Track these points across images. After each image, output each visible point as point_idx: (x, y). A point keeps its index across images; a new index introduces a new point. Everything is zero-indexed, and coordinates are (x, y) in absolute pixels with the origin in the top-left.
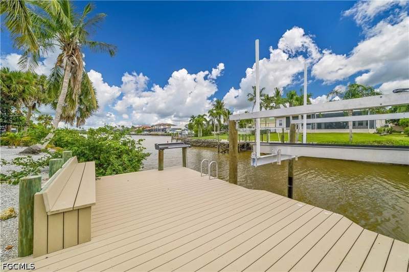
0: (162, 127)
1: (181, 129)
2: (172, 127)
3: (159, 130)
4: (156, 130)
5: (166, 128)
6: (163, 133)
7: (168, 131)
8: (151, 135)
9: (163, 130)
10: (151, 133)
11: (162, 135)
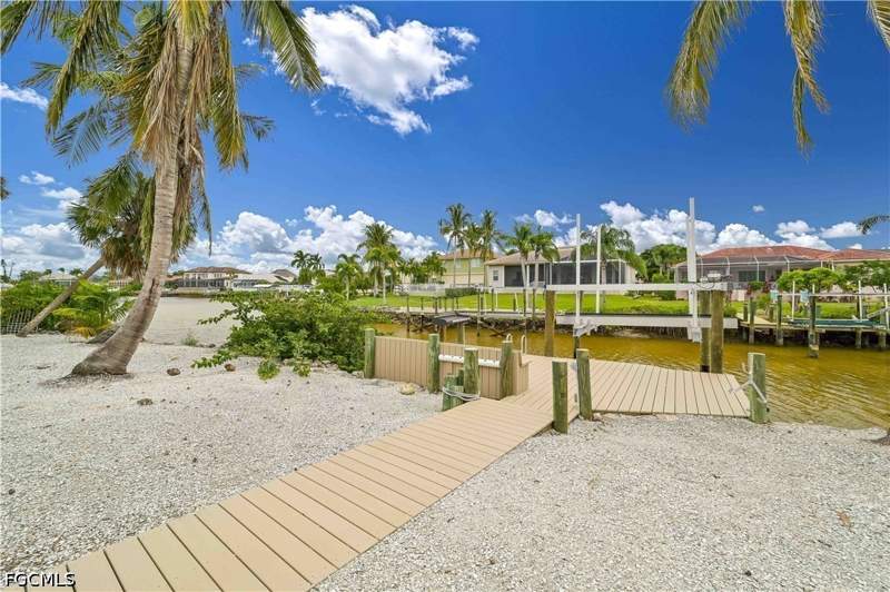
0: (211, 276)
1: (266, 283)
2: (241, 277)
3: (204, 284)
4: (193, 283)
5: (223, 280)
6: (217, 291)
7: (229, 285)
8: (177, 295)
9: (214, 283)
10: (178, 290)
11: (213, 297)
